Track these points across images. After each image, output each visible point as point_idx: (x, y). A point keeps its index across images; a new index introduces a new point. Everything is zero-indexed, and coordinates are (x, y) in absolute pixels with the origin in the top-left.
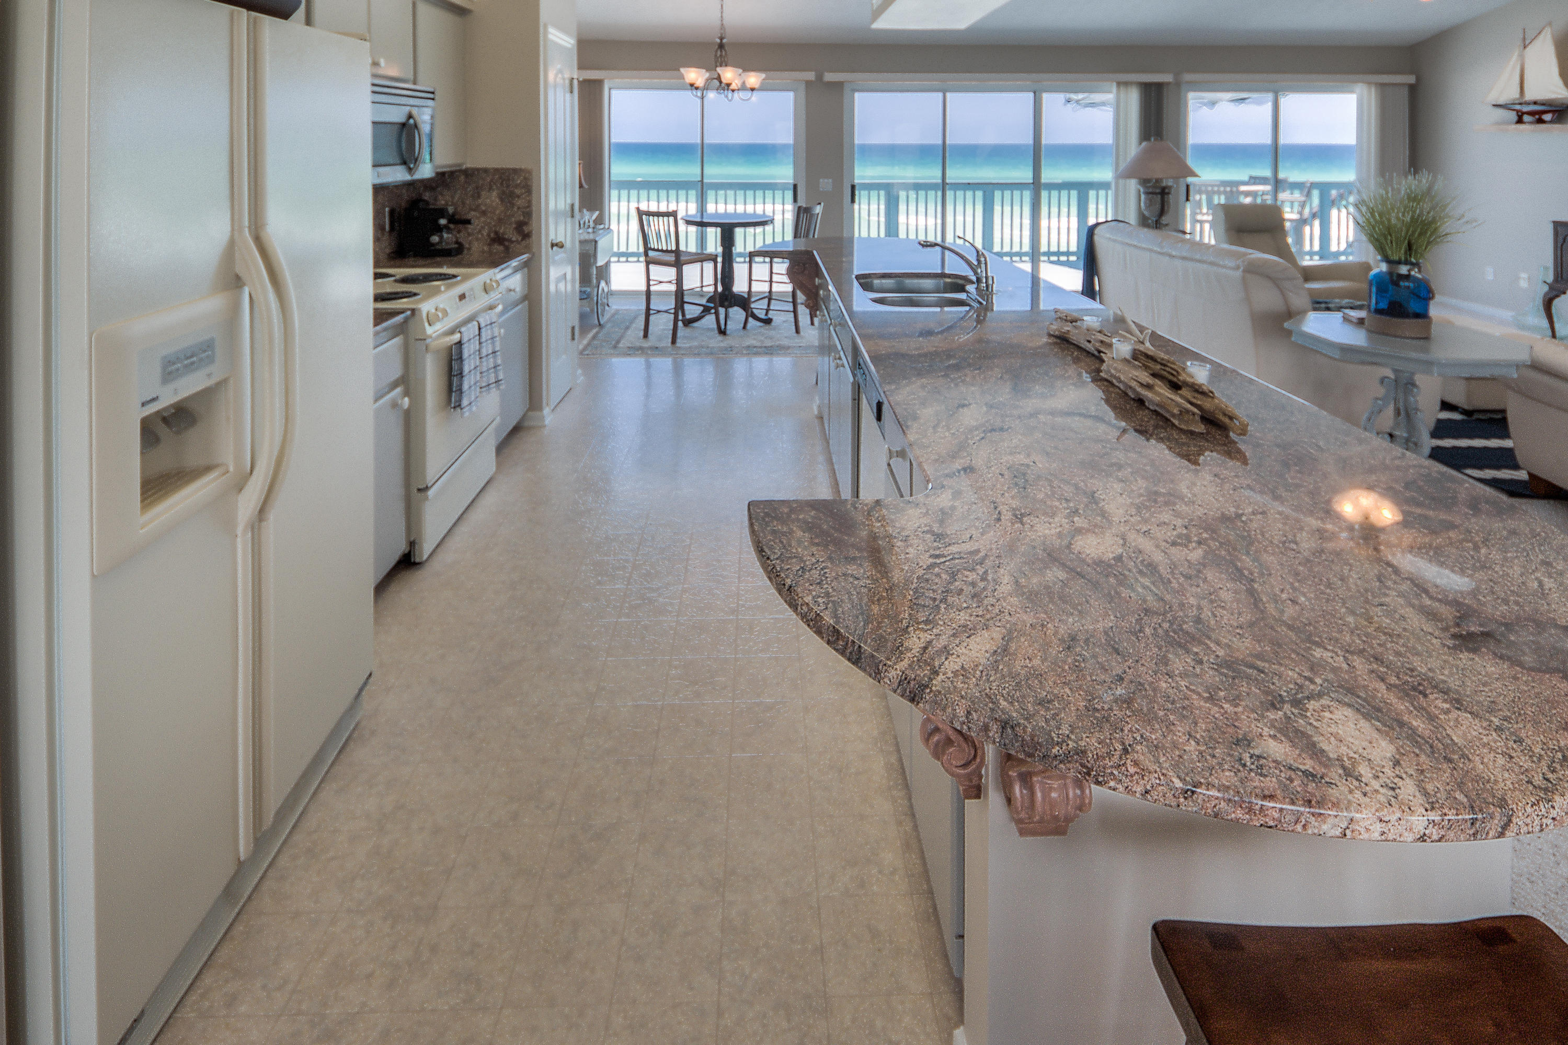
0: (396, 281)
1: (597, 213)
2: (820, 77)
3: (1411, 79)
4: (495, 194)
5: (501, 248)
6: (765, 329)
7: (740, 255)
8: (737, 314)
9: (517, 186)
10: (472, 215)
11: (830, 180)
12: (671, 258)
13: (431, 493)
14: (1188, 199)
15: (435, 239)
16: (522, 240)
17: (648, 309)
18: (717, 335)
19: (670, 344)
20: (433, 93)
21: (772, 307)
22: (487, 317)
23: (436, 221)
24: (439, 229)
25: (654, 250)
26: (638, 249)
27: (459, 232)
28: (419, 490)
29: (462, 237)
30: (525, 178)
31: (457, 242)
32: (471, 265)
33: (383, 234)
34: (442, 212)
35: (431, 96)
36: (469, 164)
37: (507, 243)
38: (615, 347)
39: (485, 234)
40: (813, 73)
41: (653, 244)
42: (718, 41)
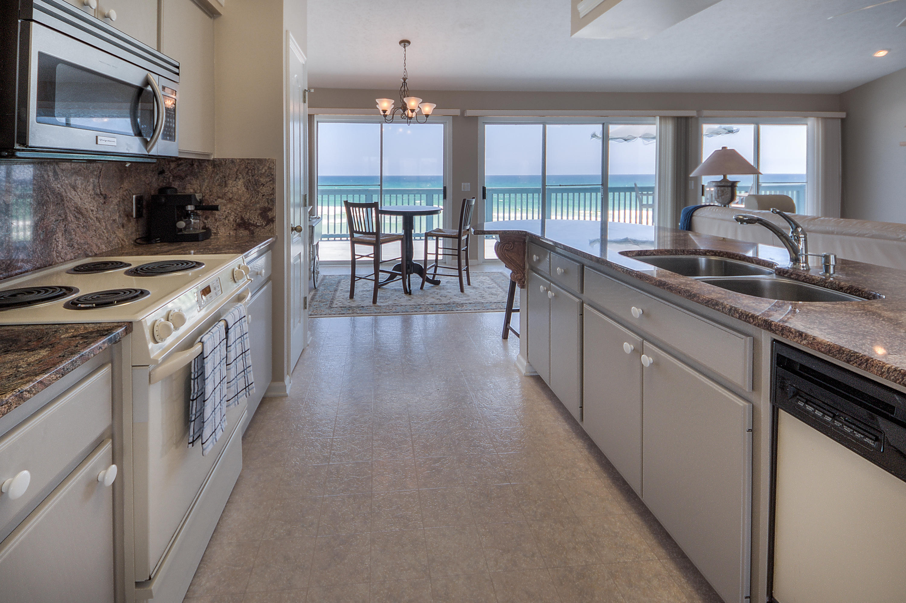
0: (128, 273)
1: (312, 207)
2: (463, 113)
3: (843, 115)
4: (240, 182)
5: (246, 233)
6: (435, 289)
7: (418, 235)
8: (415, 279)
9: (262, 175)
10: (218, 202)
11: (469, 184)
12: (373, 239)
13: (154, 586)
14: (703, 195)
15: (182, 224)
16: (266, 225)
17: (353, 276)
18: (404, 295)
19: (372, 304)
20: (178, 67)
21: (437, 272)
22: (236, 312)
23: (184, 207)
24: (187, 215)
25: (359, 232)
26: (347, 233)
27: (206, 218)
28: (138, 584)
29: (209, 223)
30: (269, 168)
31: (204, 228)
32: (217, 250)
33: (129, 221)
34: (189, 199)
35: (176, 70)
36: (215, 156)
37: (252, 228)
38: (330, 307)
39: (232, 220)
40: (459, 110)
41: (356, 228)
42: (403, 81)
